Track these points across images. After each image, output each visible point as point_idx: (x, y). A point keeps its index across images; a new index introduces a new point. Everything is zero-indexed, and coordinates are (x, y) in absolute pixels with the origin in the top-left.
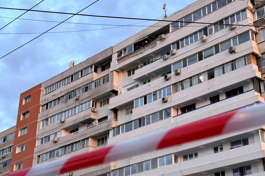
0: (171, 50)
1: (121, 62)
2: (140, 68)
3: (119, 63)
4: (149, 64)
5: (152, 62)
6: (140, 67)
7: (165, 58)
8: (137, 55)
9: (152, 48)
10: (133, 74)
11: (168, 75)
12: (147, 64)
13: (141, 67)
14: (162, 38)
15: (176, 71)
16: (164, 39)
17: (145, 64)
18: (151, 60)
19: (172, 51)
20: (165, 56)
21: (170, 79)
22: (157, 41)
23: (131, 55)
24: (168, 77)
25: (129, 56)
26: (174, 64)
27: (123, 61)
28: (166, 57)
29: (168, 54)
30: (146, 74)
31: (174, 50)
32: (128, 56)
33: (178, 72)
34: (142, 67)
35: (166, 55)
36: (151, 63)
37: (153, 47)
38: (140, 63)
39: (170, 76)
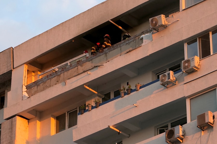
0: (186, 58)
1: (36, 92)
2: (93, 108)
3: (30, 95)
4: (120, 99)
5: (130, 91)
6: (94, 105)
7: (167, 80)
8: (84, 72)
9: (128, 52)
10: (70, 126)
11: (176, 128)
12: (112, 96)
13: (96, 107)
14: (159, 24)
15: (202, 117)
16: (165, 27)
17: (106, 99)
18: (127, 87)
19: (188, 61)
20: (169, 74)
21: (182, 139)
22: (143, 33)
23: (66, 73)
24: (176, 135)
25: (62, 75)
26: (193, 97)
27: (44, 89)
28: (171, 78)
29: (176, 68)
30: (111, 127)
31: (193, 59)
32: (59, 75)
33: (206, 121)
34: (98, 105)
35: (171, 72)
36: (125, 94)
37: (131, 49)
38: (92, 95)
39: (184, 132)
